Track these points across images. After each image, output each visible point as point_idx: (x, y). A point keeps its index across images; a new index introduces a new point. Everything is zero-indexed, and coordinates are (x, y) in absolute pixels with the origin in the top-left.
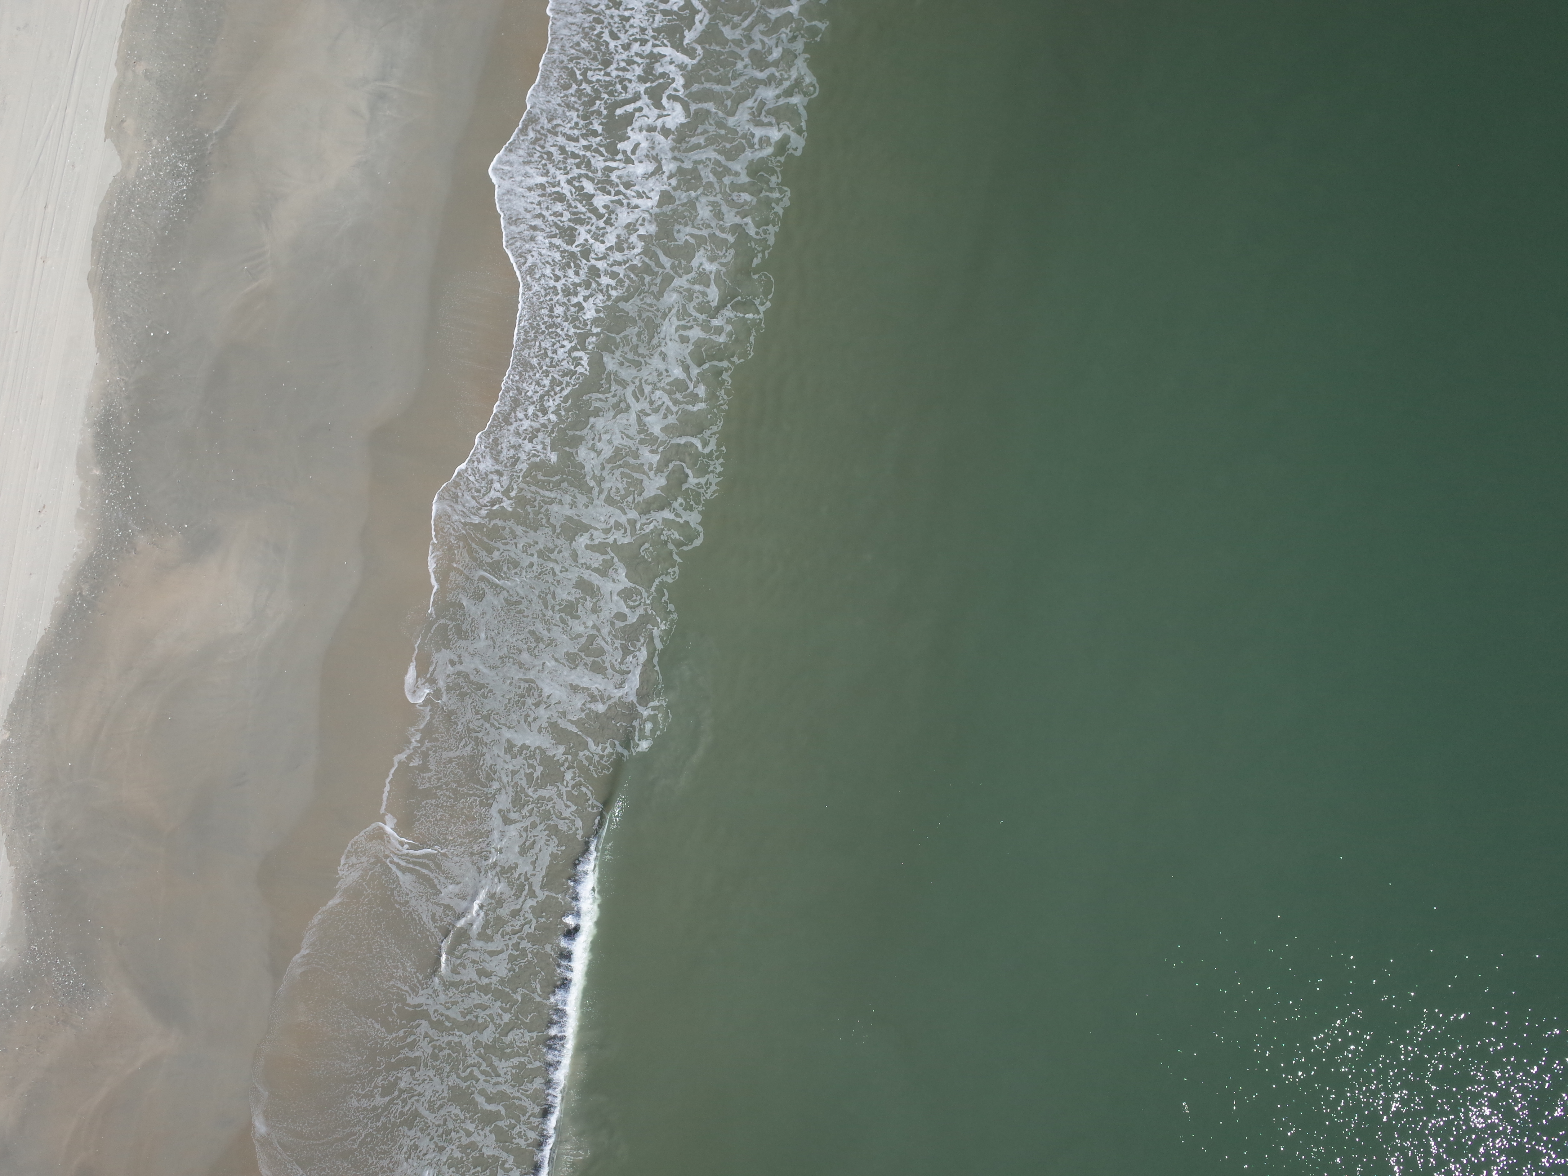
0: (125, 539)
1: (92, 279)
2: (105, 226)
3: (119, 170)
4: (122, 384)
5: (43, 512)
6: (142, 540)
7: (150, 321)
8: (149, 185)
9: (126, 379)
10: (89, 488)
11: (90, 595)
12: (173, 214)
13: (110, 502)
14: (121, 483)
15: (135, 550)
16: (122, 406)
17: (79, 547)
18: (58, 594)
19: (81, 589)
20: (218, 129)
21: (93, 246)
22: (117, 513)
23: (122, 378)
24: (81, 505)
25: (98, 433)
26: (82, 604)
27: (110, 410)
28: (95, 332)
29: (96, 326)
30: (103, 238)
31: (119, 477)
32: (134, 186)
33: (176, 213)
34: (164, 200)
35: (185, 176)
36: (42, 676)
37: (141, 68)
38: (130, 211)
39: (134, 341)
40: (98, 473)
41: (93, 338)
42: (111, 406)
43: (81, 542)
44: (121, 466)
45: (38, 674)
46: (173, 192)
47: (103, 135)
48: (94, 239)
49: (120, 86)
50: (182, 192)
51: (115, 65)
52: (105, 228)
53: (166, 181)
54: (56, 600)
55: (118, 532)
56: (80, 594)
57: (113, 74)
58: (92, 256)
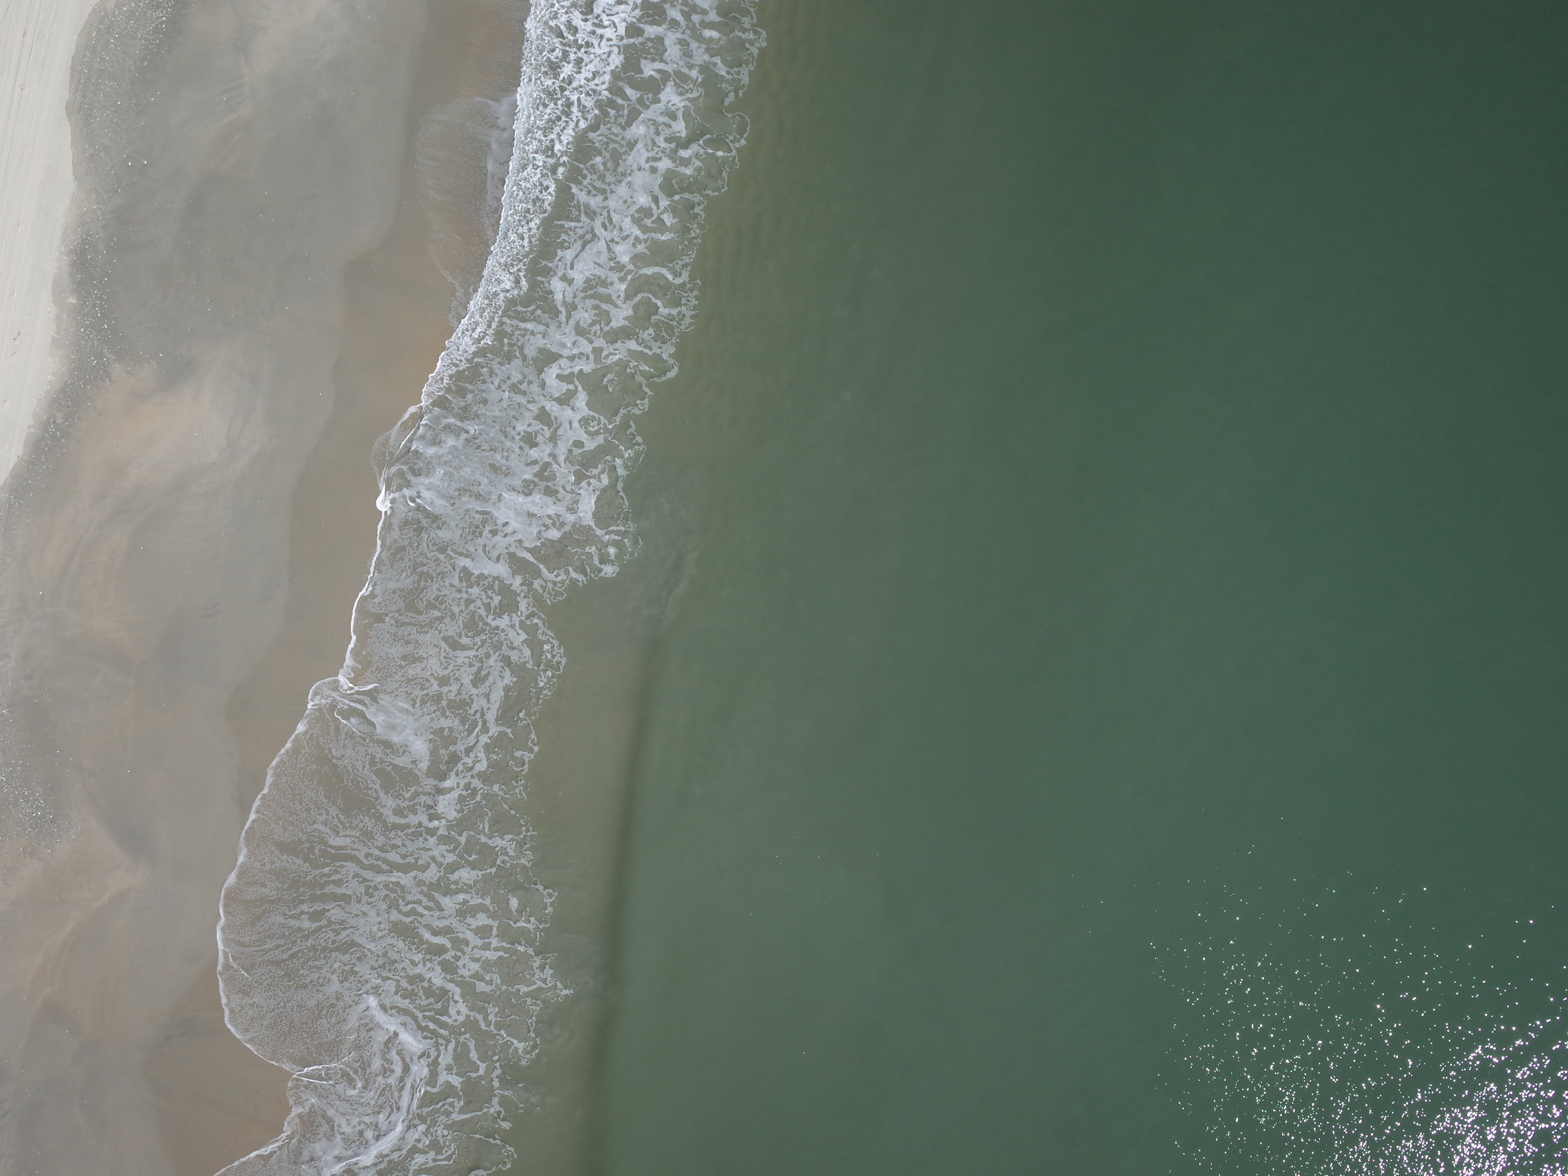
0: (100, 367)
1: (71, 109)
2: (84, 56)
4: (99, 213)
5: (18, 339)
6: (117, 370)
7: (128, 151)
8: (129, 16)
9: (104, 208)
10: (64, 316)
11: (64, 423)
12: (152, 44)
13: (85, 330)
14: (96, 312)
15: (110, 379)
16: (98, 234)
17: (53, 374)
18: (32, 422)
19: (55, 417)
21: (72, 75)
22: (92, 342)
23: (100, 207)
24: (56, 333)
25: (75, 261)
26: (56, 432)
27: (86, 238)
28: (73, 160)
29: (73, 155)
30: (82, 68)
31: (95, 305)
32: (113, 16)
33: (155, 44)
34: (144, 30)
35: (165, 8)
36: (14, 504)
38: (109, 41)
39: (111, 170)
40: (74, 301)
41: (70, 166)
42: (88, 235)
43: (56, 370)
44: (96, 295)
45: (10, 502)
46: (153, 23)
48: (72, 68)
50: (161, 23)
53: (145, 12)
54: (29, 427)
55: (93, 361)
56: (54, 422)
58: (71, 85)
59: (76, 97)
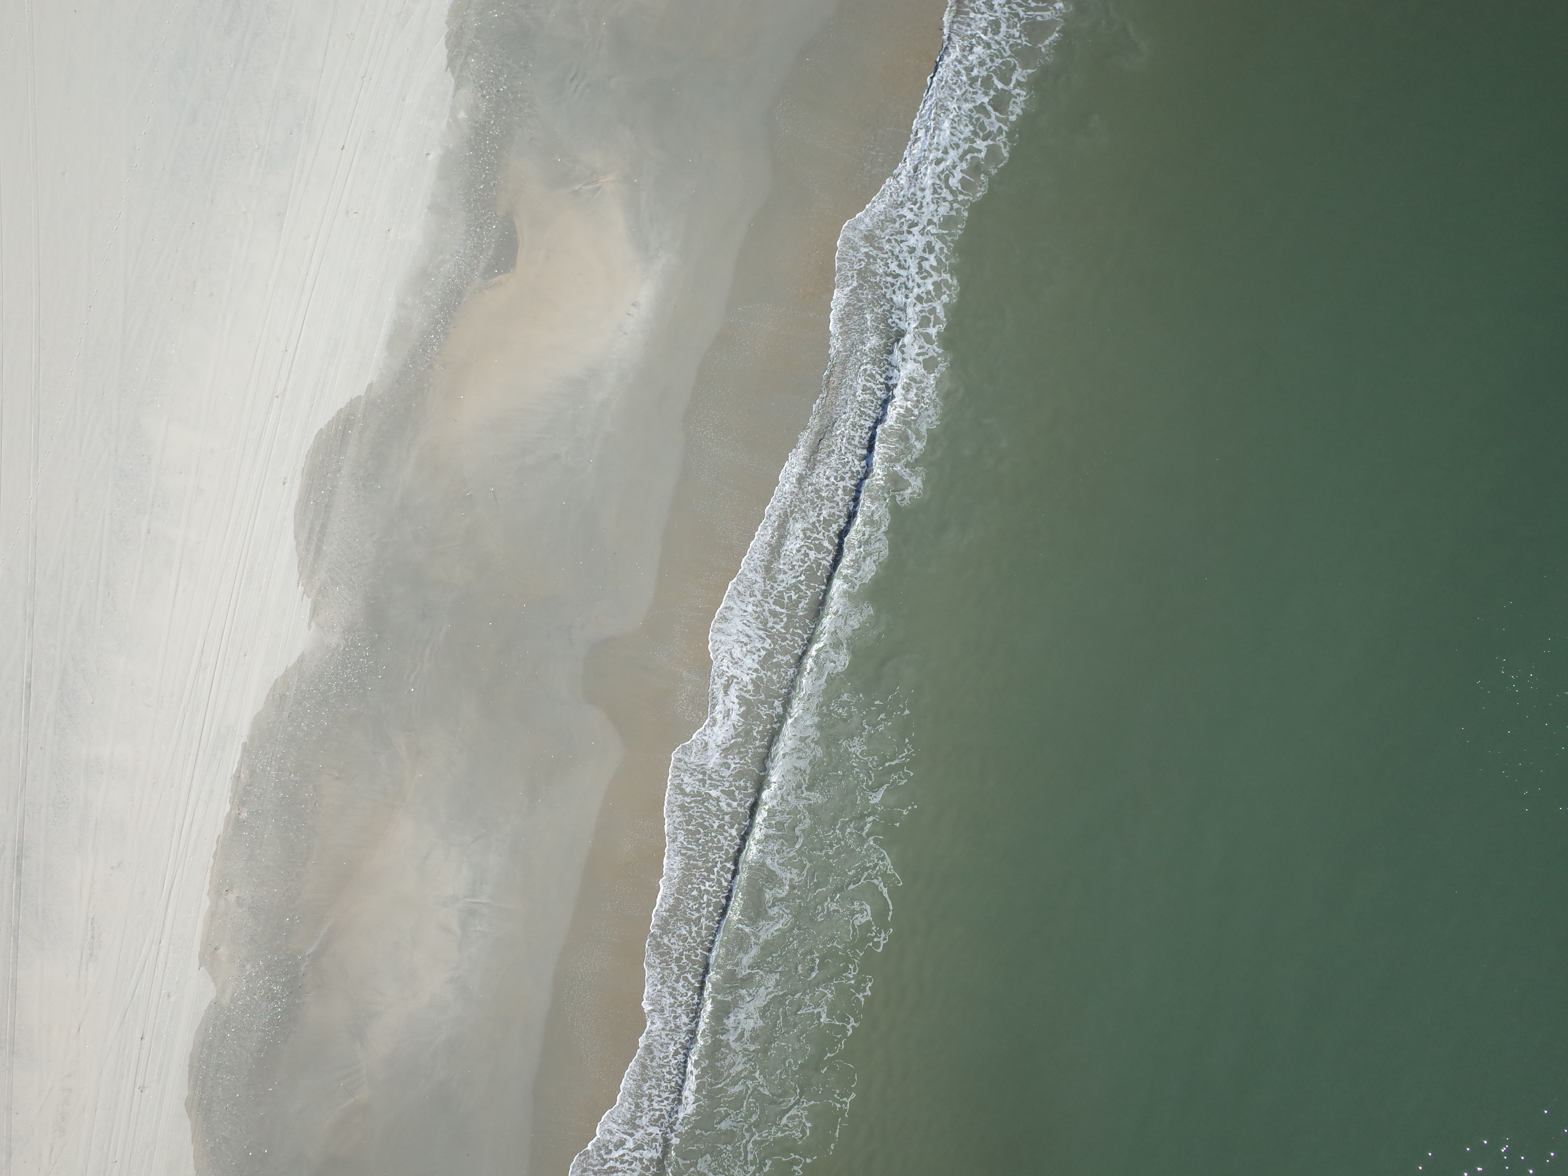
3: (214, 997)
20: (310, 951)
21: (190, 1072)
37: (232, 897)
47: (197, 964)
48: (191, 1066)
49: (212, 915)
51: (208, 894)
52: (202, 1054)
57: (206, 903)
58: (189, 1082)
59: (195, 1093)
